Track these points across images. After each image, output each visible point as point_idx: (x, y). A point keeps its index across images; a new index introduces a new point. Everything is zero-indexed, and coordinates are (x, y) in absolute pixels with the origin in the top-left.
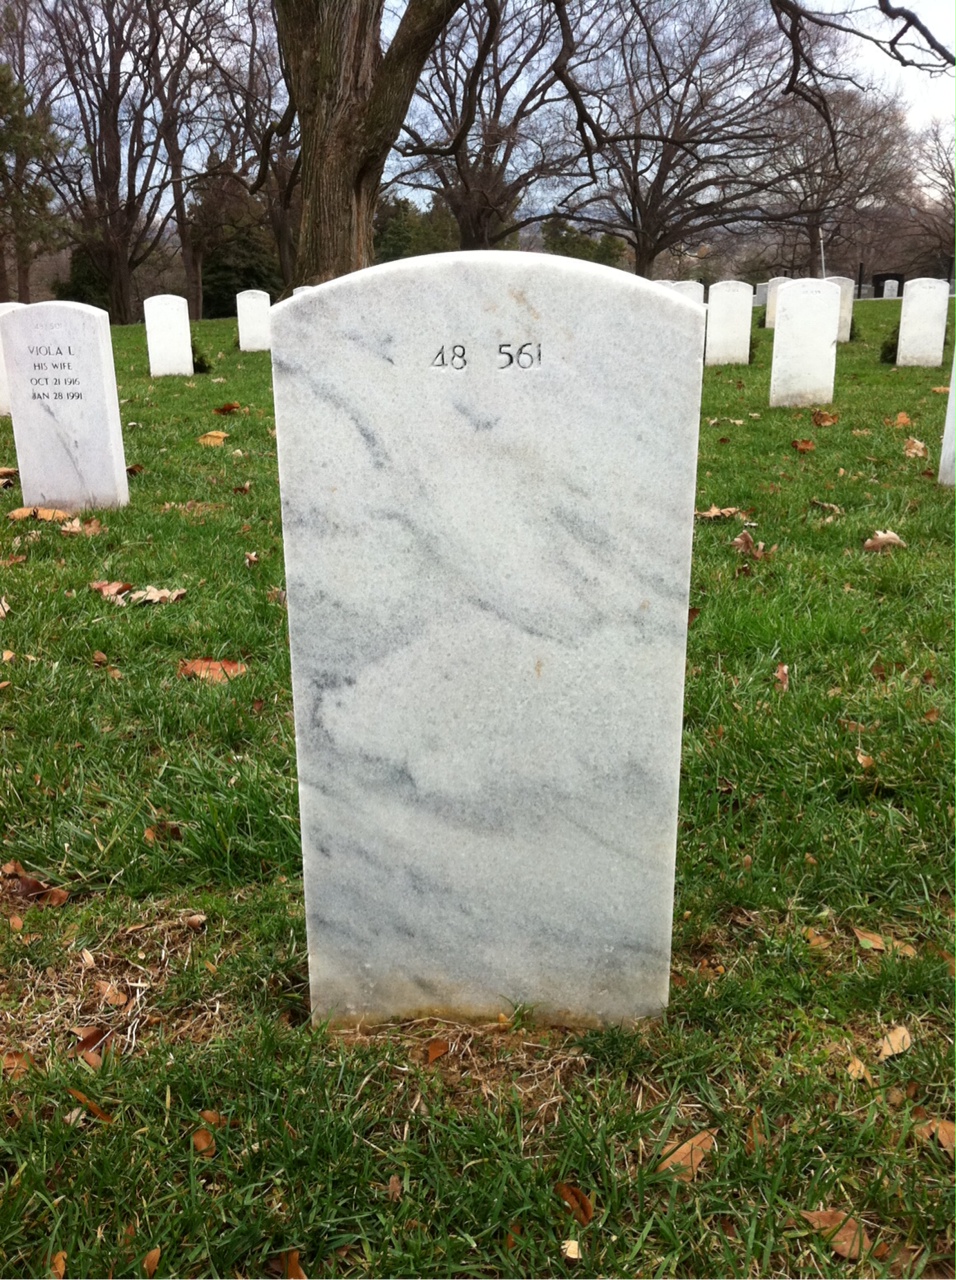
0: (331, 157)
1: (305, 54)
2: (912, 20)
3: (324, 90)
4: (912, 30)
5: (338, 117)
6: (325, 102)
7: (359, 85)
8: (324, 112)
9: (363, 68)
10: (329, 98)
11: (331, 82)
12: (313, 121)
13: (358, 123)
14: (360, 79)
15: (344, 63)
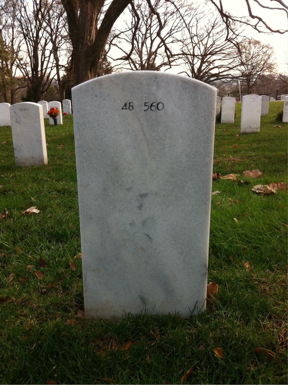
0: (82, 61)
1: (75, 31)
2: (260, 19)
3: (80, 42)
4: (260, 22)
5: (84, 50)
6: (80, 45)
7: (91, 40)
8: (80, 48)
9: (92, 35)
10: (82, 44)
11: (82, 39)
12: (77, 51)
13: (90, 51)
14: (91, 38)
15: (86, 33)
